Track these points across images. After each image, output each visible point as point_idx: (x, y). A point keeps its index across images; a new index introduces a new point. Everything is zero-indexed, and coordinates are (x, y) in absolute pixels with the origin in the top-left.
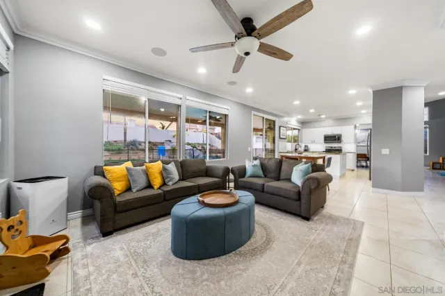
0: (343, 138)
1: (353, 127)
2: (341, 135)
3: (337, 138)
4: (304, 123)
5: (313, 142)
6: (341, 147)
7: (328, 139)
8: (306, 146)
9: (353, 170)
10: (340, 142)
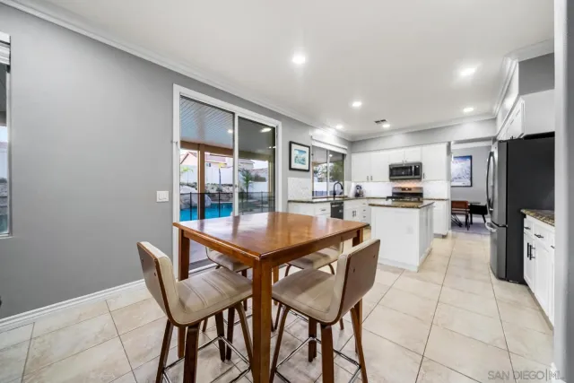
0: (425, 170)
1: (444, 146)
2: (420, 165)
3: (414, 171)
4: (354, 143)
5: (370, 179)
6: (421, 188)
7: (397, 172)
8: (358, 187)
9: (444, 237)
10: (420, 179)
